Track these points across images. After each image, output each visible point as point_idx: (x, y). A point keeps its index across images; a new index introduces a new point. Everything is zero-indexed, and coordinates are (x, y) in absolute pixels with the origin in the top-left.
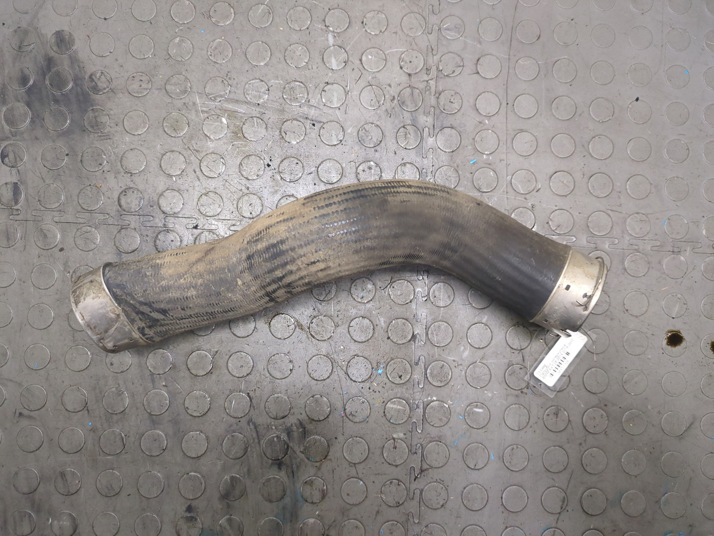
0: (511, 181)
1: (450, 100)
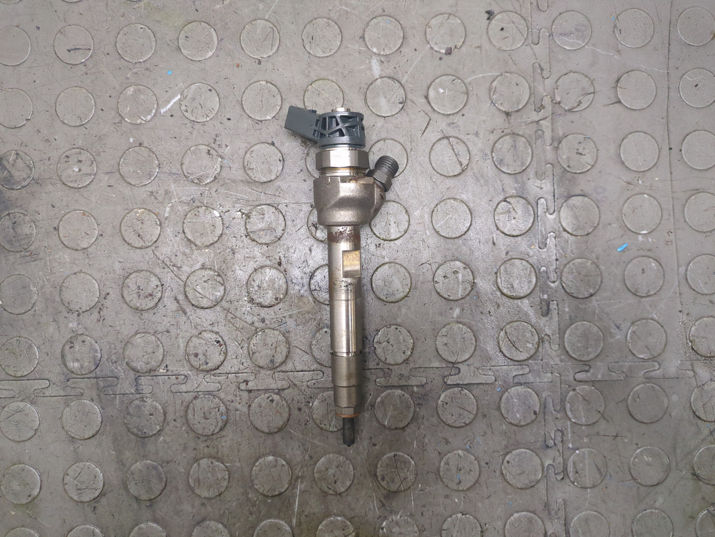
0: (686, 274)
1: (578, 150)
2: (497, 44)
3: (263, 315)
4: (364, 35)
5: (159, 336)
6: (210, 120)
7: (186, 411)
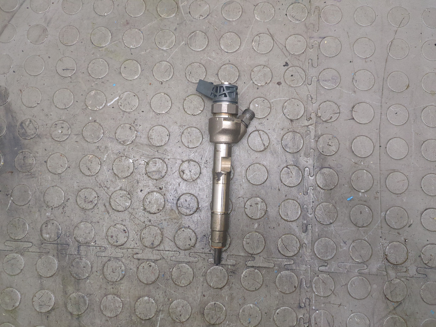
0: (385, 217)
1: (328, 143)
2: (288, 83)
3: (150, 218)
4: (218, 73)
5: (93, 224)
6: (133, 111)
7: (103, 267)
